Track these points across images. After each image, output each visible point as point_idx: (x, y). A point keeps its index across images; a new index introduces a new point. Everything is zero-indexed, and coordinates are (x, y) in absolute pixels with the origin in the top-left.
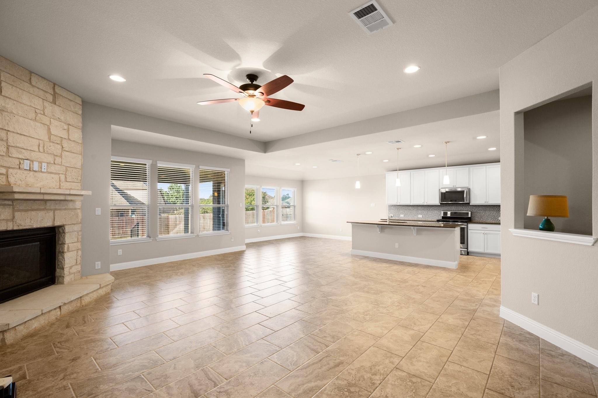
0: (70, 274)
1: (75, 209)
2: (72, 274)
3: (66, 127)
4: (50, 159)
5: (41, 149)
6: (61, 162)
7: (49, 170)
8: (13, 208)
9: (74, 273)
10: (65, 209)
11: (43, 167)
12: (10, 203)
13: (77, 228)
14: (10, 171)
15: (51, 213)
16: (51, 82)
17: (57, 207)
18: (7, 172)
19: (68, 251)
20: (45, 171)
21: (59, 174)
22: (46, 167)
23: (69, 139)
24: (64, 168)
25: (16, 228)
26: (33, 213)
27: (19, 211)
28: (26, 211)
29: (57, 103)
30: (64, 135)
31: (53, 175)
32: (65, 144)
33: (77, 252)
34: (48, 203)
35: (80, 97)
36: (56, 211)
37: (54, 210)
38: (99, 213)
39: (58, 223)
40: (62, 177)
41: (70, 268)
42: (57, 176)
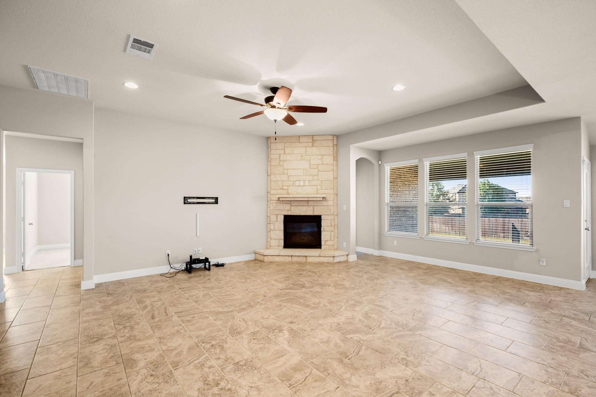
0: (326, 245)
1: (329, 206)
2: (327, 245)
3: (320, 157)
4: (311, 178)
5: (305, 174)
6: (318, 178)
7: (310, 184)
8: (291, 205)
9: (329, 245)
10: (321, 206)
11: (306, 184)
13: (329, 217)
14: (289, 187)
15: (311, 208)
16: (310, 136)
17: (315, 204)
18: (288, 188)
19: (324, 231)
20: (308, 185)
21: (317, 185)
22: (308, 183)
23: (323, 164)
24: (320, 182)
25: (292, 214)
26: (301, 207)
27: (294, 206)
28: (297, 206)
29: (314, 146)
30: (320, 162)
31: (313, 187)
32: (321, 168)
33: (331, 233)
34: (310, 202)
35: (332, 135)
36: (315, 207)
37: (313, 206)
38: (345, 209)
39: (316, 214)
40: (319, 187)
41: (326, 241)
42: (316, 187)
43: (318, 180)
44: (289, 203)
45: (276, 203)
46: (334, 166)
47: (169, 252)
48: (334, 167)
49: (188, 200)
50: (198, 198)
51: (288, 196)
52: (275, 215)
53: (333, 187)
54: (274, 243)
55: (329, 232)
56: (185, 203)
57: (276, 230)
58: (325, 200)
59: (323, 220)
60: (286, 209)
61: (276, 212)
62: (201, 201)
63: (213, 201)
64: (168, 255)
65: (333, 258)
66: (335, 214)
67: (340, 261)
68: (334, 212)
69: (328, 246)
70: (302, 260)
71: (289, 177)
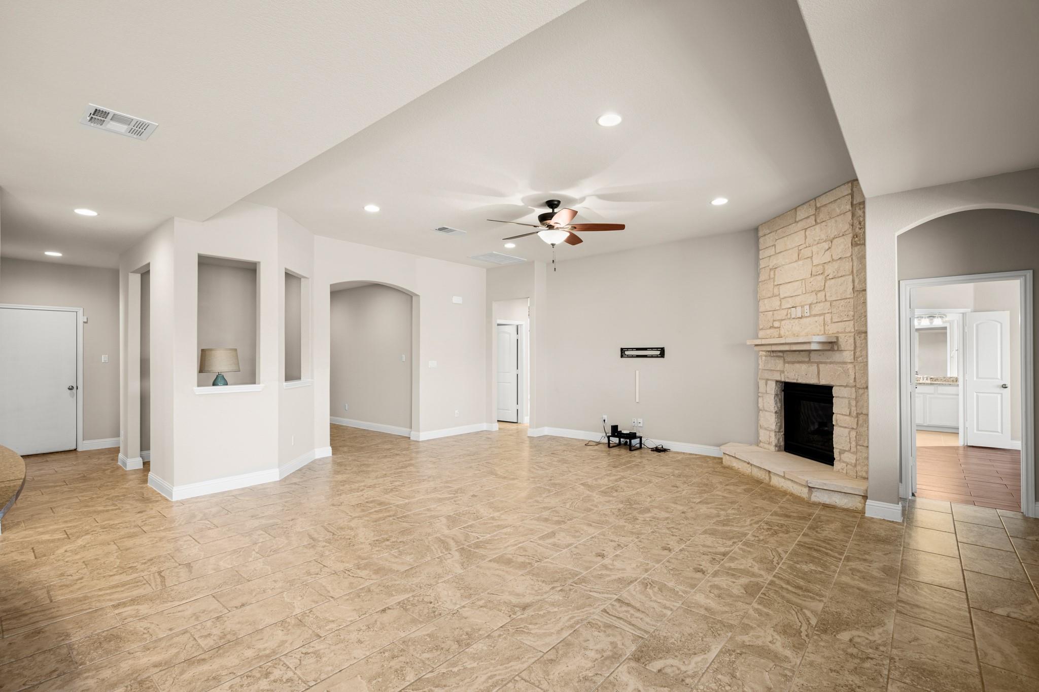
1: (845, 363)
3: (828, 245)
4: (813, 298)
5: (803, 289)
6: (825, 297)
7: (814, 313)
8: (784, 359)
10: (831, 363)
11: (805, 311)
12: (781, 354)
13: (843, 392)
14: (783, 322)
15: (814, 368)
17: (821, 359)
18: (780, 325)
20: (808, 314)
21: (824, 314)
22: (808, 311)
23: (833, 260)
24: (829, 304)
28: (793, 363)
31: (817, 318)
32: (830, 270)
34: (812, 354)
35: (848, 182)
36: (820, 365)
37: (818, 363)
39: (823, 382)
40: (828, 317)
41: (842, 452)
42: (822, 317)
43: (826, 300)
44: (781, 357)
45: (766, 356)
46: (854, 258)
47: (605, 417)
48: (855, 264)
49: (626, 352)
50: (638, 349)
51: (782, 341)
52: (764, 379)
53: (853, 316)
54: (764, 435)
55: (847, 430)
56: (622, 356)
57: (766, 411)
58: (838, 350)
59: (836, 397)
60: (778, 369)
61: (767, 375)
62: (641, 353)
63: (658, 353)
64: (604, 420)
65: (808, 488)
66: (858, 386)
67: (834, 504)
68: (855, 381)
69: (845, 464)
70: (764, 476)
71: (782, 300)
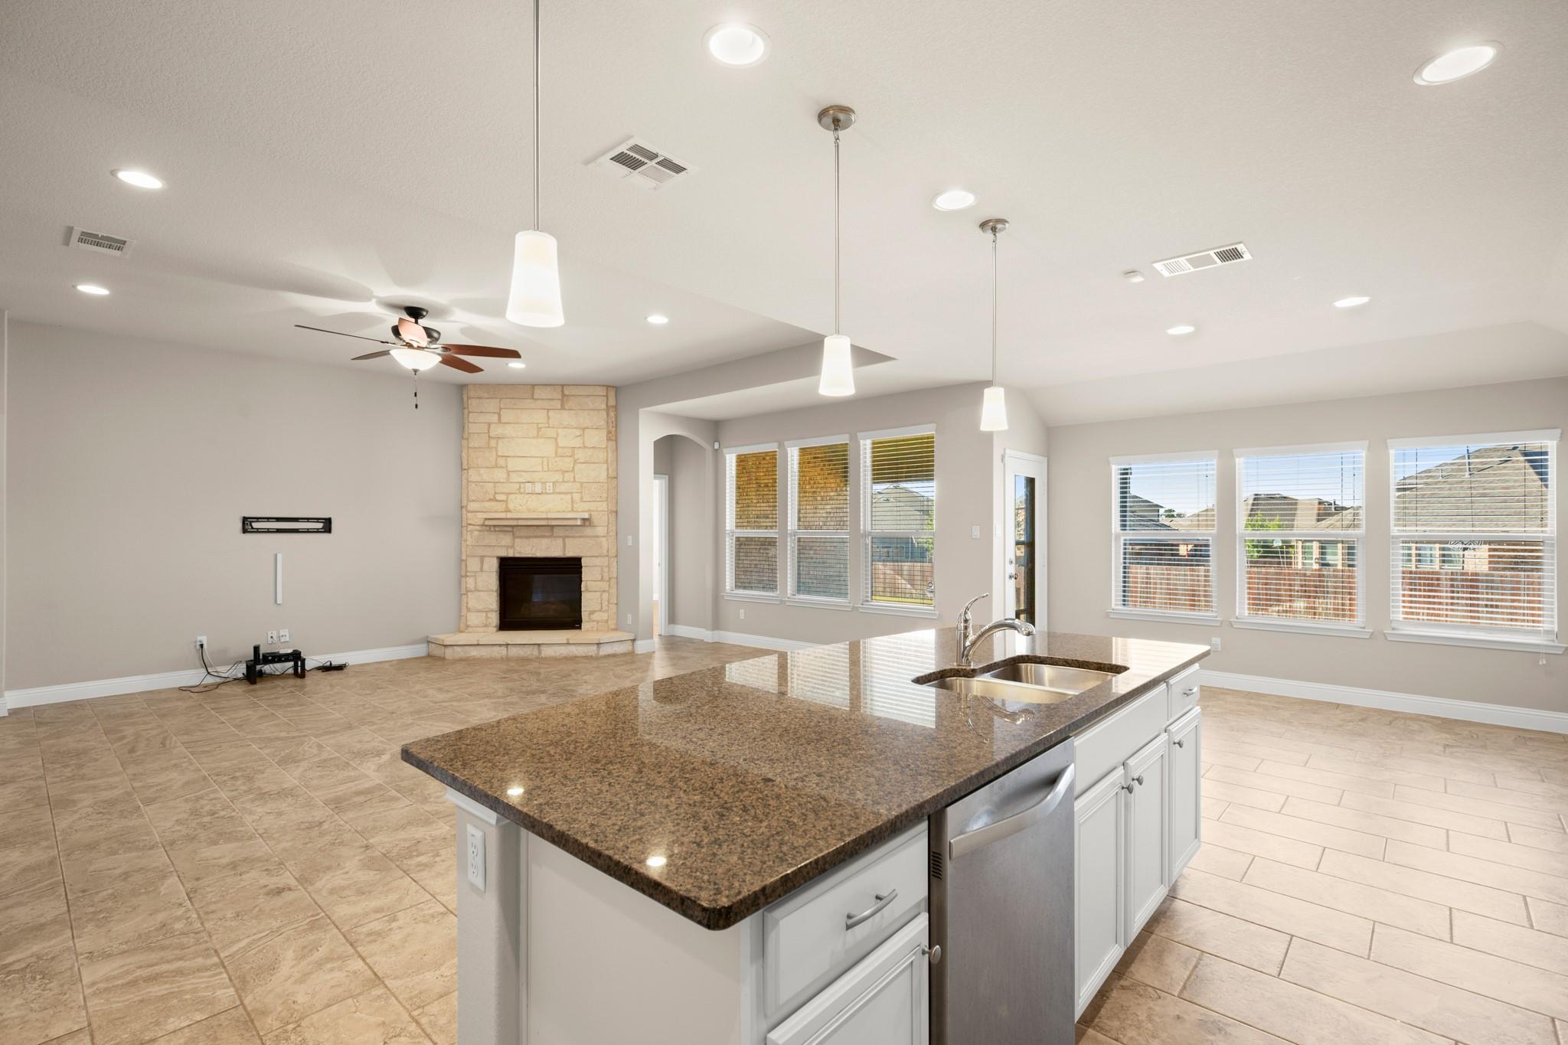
0: (590, 621)
1: (597, 537)
2: (594, 621)
3: (578, 433)
4: (558, 477)
5: (546, 468)
6: (574, 478)
7: (557, 490)
8: (513, 534)
9: (598, 622)
10: (580, 537)
11: (548, 488)
12: (509, 529)
13: (598, 561)
14: (511, 497)
15: (560, 541)
16: (557, 385)
17: (568, 533)
18: (507, 498)
19: (587, 590)
20: (551, 491)
21: (572, 493)
22: (551, 488)
23: (585, 447)
24: (579, 484)
25: (517, 555)
26: (535, 540)
27: (520, 537)
28: (528, 537)
29: (567, 407)
30: (577, 442)
31: (562, 496)
32: (580, 455)
33: (601, 595)
34: (555, 529)
35: (603, 386)
36: (567, 539)
37: (564, 538)
38: (630, 543)
39: (570, 554)
40: (576, 497)
41: (592, 613)
42: (569, 496)
43: (574, 481)
44: (510, 531)
45: (480, 531)
46: (609, 451)
47: (204, 639)
48: (610, 455)
49: (253, 524)
50: (279, 520)
51: (509, 515)
52: (477, 556)
53: (607, 498)
54: (474, 619)
55: (599, 593)
56: (245, 531)
57: (479, 591)
58: (590, 525)
59: (586, 566)
60: (503, 543)
61: (481, 552)
62: (287, 525)
63: (320, 525)
64: (202, 646)
65: (596, 646)
66: (610, 555)
67: (614, 652)
68: (608, 552)
69: (595, 623)
70: (529, 653)
71: (511, 474)
